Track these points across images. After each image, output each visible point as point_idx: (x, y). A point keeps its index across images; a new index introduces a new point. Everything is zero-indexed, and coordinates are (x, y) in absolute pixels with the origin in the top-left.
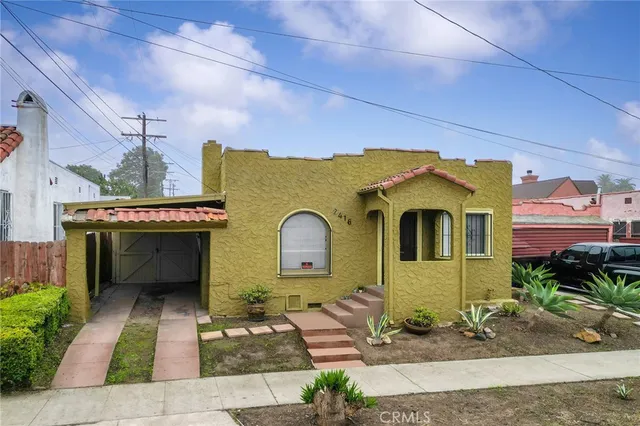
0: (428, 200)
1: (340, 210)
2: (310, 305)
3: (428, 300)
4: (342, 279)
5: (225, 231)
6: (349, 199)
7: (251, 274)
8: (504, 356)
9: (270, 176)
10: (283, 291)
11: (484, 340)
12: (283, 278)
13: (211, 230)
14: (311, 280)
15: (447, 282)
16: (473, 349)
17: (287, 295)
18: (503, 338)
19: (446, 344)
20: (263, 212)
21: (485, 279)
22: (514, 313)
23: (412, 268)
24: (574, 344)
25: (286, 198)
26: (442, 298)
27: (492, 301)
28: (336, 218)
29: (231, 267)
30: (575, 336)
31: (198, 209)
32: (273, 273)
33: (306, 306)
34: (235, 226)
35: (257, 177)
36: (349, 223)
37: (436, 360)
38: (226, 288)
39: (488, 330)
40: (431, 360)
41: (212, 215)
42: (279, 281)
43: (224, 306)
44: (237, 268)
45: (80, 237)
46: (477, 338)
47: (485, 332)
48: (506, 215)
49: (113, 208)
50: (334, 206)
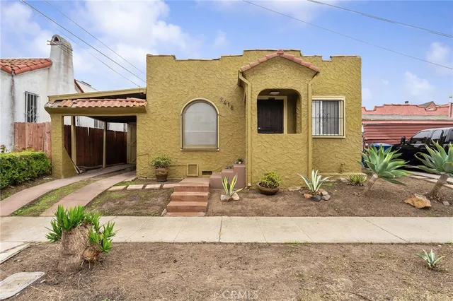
0: (280, 81)
1: (225, 98)
2: (204, 173)
3: (280, 167)
4: (227, 153)
5: (146, 115)
6: (232, 90)
7: (163, 148)
8: (331, 216)
9: (175, 74)
10: (185, 161)
11: (319, 201)
12: (184, 151)
13: (137, 115)
14: (205, 153)
15: (297, 152)
16: (303, 208)
17: (188, 164)
18: (336, 201)
19: (285, 203)
20: (171, 101)
21: (339, 156)
22: (358, 183)
23: (267, 140)
24: (403, 208)
25: (186, 90)
26: (292, 166)
27: (344, 174)
28: (221, 105)
29: (150, 142)
30: (406, 201)
31: (128, 99)
32: (178, 147)
33: (201, 173)
34: (152, 111)
35: (167, 75)
36: (232, 108)
37: (267, 215)
38: (147, 157)
39: (325, 193)
40: (263, 215)
41: (136, 103)
42: (182, 153)
43: (145, 171)
44: (154, 143)
45: (57, 119)
46: (312, 199)
47: (322, 195)
48: (356, 101)
49: (76, 99)
50: (221, 96)
